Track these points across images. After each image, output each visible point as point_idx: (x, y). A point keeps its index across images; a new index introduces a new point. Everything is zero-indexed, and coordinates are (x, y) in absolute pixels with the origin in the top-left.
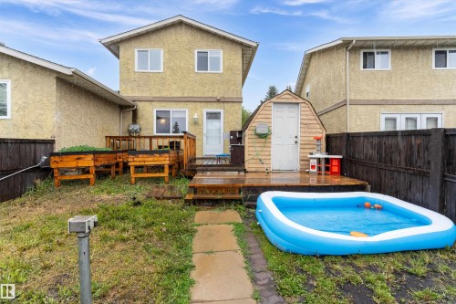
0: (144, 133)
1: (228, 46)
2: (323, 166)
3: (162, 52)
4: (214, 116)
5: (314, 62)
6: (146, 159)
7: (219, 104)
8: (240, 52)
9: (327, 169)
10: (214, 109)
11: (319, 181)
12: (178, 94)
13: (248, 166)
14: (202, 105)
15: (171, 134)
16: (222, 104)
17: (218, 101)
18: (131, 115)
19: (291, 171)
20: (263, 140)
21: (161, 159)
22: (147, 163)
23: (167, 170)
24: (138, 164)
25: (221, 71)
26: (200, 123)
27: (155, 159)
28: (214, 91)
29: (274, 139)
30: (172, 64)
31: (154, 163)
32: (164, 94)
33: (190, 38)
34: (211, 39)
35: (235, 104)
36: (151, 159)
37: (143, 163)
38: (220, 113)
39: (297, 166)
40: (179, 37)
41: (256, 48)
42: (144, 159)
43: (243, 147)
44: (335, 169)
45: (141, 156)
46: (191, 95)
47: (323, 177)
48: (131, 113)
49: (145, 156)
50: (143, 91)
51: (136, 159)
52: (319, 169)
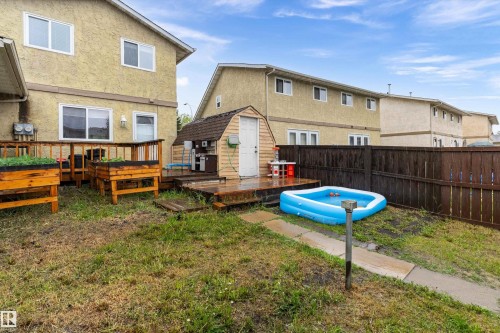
1: (162, 44)
2: (283, 170)
3: (72, 28)
4: (145, 120)
6: (133, 172)
7: (151, 107)
8: (174, 53)
9: (286, 173)
10: (146, 112)
11: (280, 183)
12: (100, 89)
13: (221, 174)
14: (131, 105)
15: (87, 140)
16: (156, 108)
17: (151, 103)
18: (16, 109)
19: (253, 177)
20: (233, 150)
21: (150, 170)
22: (134, 177)
23: (156, 183)
24: (123, 178)
25: (154, 70)
26: (128, 126)
27: (144, 171)
28: (145, 91)
29: (241, 149)
30: (88, 48)
31: (143, 176)
32: (77, 86)
33: (115, 22)
34: (141, 31)
35: (169, 109)
36: (139, 171)
37: (129, 177)
38: (153, 118)
39: (257, 172)
40: (98, 16)
41: (191, 53)
42: (130, 172)
43: (216, 156)
44: (291, 173)
45: (126, 168)
46: (116, 92)
47: (283, 180)
48: (18, 106)
49: (131, 168)
50: (38, 75)
51: (119, 172)
52: (281, 173)
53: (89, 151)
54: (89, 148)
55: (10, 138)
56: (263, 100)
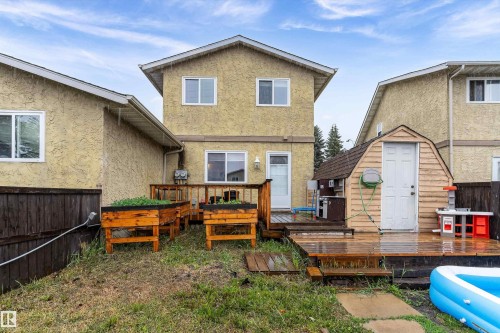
0: (192, 181)
1: (296, 74)
2: (464, 225)
3: (216, 81)
4: (279, 160)
5: (390, 96)
6: (228, 216)
7: (286, 146)
8: (312, 81)
9: (469, 230)
10: (279, 151)
11: (457, 246)
12: (237, 134)
14: (265, 145)
15: (226, 182)
16: (289, 145)
17: (285, 141)
18: (176, 158)
19: (407, 232)
20: (370, 191)
21: (247, 216)
22: (228, 222)
23: (253, 230)
24: (216, 222)
25: (289, 104)
26: (262, 168)
27: (240, 216)
28: (279, 129)
29: (384, 190)
30: (227, 96)
31: (238, 221)
32: (218, 133)
33: (250, 64)
34: (276, 65)
35: (305, 145)
36: (234, 215)
37: (223, 222)
38: (287, 157)
40: (237, 62)
41: (332, 75)
42: (224, 216)
43: (344, 200)
44: (481, 230)
45: (220, 212)
46: (251, 134)
47: (463, 240)
48: (178, 155)
49: (225, 211)
50: (191, 129)
51: (213, 216)
52: (458, 230)
53: (226, 193)
54: (227, 190)
55: (172, 183)
56: (444, 118)
